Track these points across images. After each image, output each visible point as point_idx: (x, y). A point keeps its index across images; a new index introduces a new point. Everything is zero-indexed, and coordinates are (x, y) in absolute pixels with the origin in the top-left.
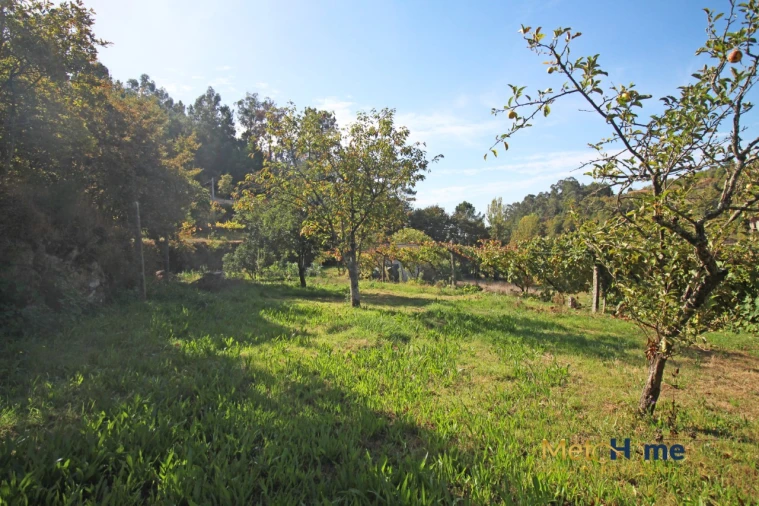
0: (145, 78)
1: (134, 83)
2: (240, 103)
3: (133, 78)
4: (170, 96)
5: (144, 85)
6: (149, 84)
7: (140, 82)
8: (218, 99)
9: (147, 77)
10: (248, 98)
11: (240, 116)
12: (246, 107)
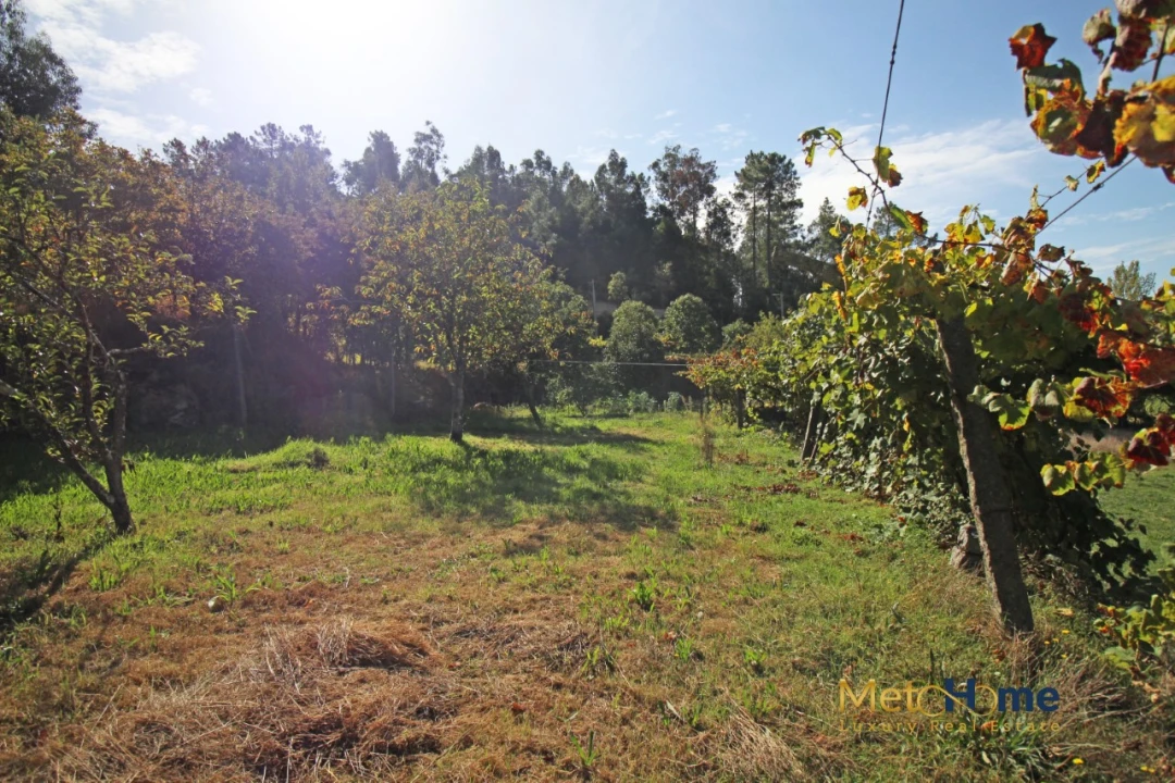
0: (539, 154)
1: (528, 164)
2: (655, 165)
3: (527, 158)
4: (576, 172)
5: (539, 166)
6: (544, 162)
7: (534, 161)
8: (623, 165)
9: (542, 153)
10: (668, 156)
11: (658, 183)
12: (664, 169)
